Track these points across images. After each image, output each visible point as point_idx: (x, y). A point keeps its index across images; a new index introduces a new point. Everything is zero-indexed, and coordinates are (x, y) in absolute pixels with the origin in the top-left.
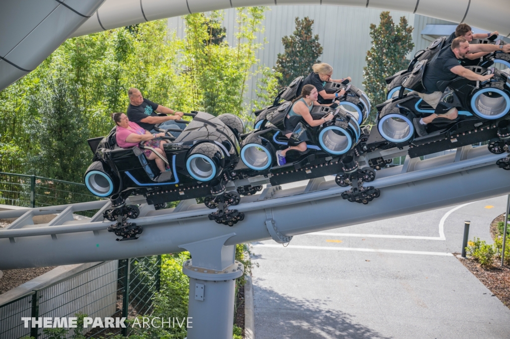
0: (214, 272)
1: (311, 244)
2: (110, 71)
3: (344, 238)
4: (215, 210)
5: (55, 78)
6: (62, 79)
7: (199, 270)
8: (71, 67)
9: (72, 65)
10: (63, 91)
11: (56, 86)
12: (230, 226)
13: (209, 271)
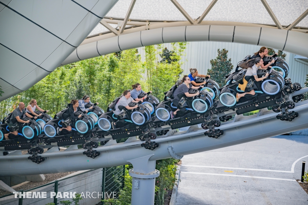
0: (144, 174)
1: (215, 173)
2: (106, 77)
3: (235, 170)
4: (144, 142)
5: (78, 81)
6: (81, 81)
7: (136, 173)
8: (86, 75)
9: (87, 74)
10: (81, 87)
11: (78, 85)
12: (152, 150)
13: (141, 174)
